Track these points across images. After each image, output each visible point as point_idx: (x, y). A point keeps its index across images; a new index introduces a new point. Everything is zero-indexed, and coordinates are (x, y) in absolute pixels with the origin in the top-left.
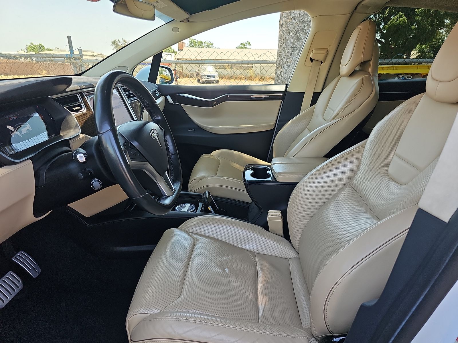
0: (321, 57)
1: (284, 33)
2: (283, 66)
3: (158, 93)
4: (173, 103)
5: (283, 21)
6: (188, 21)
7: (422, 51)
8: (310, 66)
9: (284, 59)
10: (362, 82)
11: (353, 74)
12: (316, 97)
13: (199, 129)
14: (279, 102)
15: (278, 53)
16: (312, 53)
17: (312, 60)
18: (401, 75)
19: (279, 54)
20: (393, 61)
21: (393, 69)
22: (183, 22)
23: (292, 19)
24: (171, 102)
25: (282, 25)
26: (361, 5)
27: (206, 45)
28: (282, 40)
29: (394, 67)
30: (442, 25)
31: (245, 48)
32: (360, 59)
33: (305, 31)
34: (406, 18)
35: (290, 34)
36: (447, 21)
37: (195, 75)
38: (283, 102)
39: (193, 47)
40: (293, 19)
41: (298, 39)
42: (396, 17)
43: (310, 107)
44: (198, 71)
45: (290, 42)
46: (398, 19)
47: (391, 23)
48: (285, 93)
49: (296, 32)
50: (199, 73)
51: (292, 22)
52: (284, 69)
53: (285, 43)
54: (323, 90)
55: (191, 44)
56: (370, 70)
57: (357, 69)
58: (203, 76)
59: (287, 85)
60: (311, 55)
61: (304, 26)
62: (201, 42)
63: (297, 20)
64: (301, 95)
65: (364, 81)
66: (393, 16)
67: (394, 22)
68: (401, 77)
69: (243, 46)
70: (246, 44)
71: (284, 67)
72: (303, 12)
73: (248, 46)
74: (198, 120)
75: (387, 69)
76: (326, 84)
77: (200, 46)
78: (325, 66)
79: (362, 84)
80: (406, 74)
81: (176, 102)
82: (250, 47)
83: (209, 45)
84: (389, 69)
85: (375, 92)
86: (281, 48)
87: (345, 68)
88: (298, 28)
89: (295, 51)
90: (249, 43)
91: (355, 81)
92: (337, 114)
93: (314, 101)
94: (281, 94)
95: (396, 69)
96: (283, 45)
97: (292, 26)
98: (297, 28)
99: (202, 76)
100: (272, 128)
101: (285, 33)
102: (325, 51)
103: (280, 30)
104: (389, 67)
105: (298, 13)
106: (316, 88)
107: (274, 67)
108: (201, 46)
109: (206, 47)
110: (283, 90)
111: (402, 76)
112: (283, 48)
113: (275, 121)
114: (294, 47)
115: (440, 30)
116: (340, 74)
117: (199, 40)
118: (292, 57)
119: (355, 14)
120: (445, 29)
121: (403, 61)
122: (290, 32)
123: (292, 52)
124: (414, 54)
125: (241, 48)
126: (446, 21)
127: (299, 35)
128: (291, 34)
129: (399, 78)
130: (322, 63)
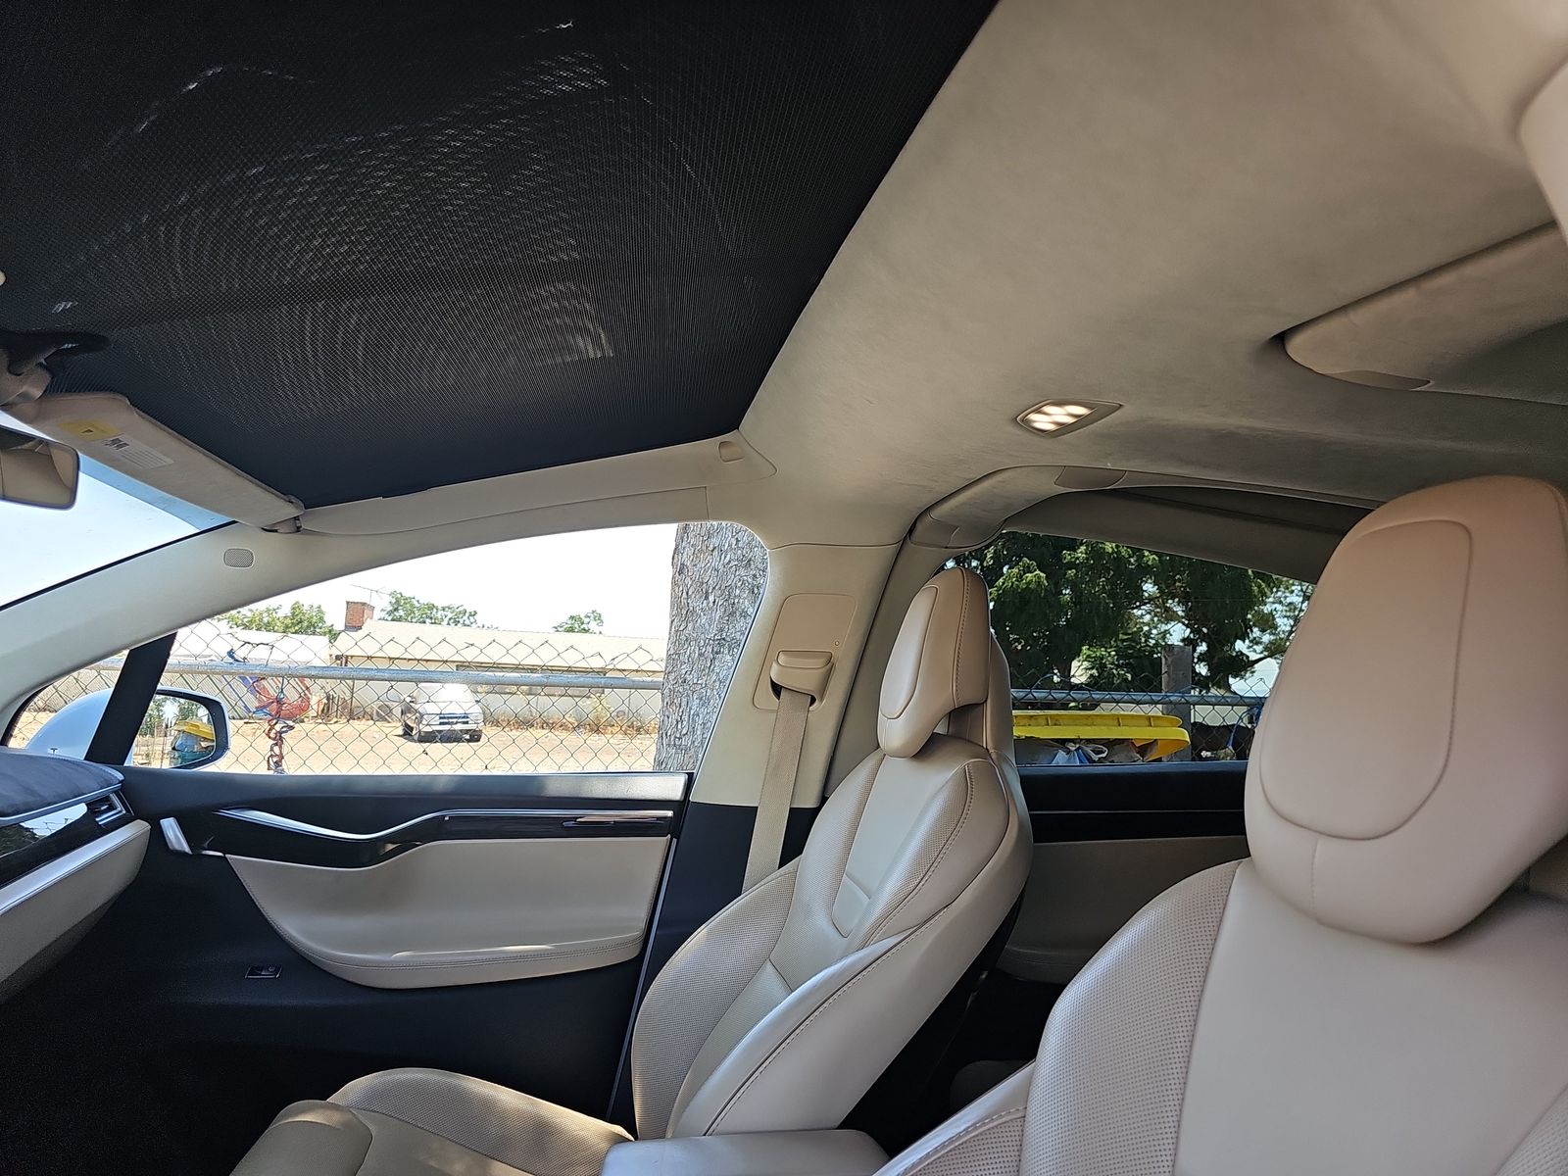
0: (808, 682)
1: (687, 593)
2: (684, 700)
3: (120, 807)
4: (187, 849)
5: (685, 556)
6: (298, 528)
7: (1098, 664)
8: (772, 711)
9: (689, 678)
10: (965, 784)
11: (927, 749)
12: (800, 825)
13: (300, 965)
14: (659, 844)
15: (669, 656)
16: (775, 665)
17: (777, 689)
18: (1075, 743)
19: (672, 658)
20: (1035, 694)
21: (1044, 722)
22: (276, 531)
23: (712, 551)
24: (177, 847)
25: (681, 570)
26: (927, 519)
27: (450, 616)
28: (682, 612)
29: (1046, 717)
30: (1138, 597)
31: (586, 631)
32: (947, 697)
33: (756, 591)
34: (1042, 575)
35: (707, 598)
36: (1149, 588)
37: (397, 711)
38: (675, 840)
39: (399, 619)
40: (716, 553)
41: (732, 613)
42: (1015, 570)
43: (779, 868)
44: (408, 699)
45: (709, 622)
46: (1021, 577)
47: (1003, 583)
48: (682, 806)
49: (728, 593)
50: (412, 704)
51: (715, 560)
52: (691, 709)
53: (690, 625)
54: (824, 800)
55: (396, 610)
56: (987, 738)
57: (940, 730)
58: (425, 717)
59: (691, 776)
60: (775, 673)
61: (755, 576)
62: (431, 607)
63: (729, 556)
64: (745, 817)
65: (970, 778)
66: (1007, 567)
67: (1013, 583)
68: (1074, 749)
69: (576, 625)
70: (586, 620)
71: (690, 705)
72: (748, 534)
73: (593, 626)
74: (296, 926)
75: (1026, 722)
76: (833, 781)
77: (428, 621)
78: (826, 712)
79: (965, 788)
80: (1089, 741)
81: (206, 845)
82: (601, 629)
83: (460, 617)
84: (1032, 722)
85: (1016, 819)
86: (679, 640)
87: (897, 724)
88: (731, 580)
89: (726, 652)
90: (598, 618)
91: (938, 781)
92: (886, 916)
93: (794, 845)
94: (670, 813)
95: (1055, 725)
96: (686, 632)
97: (715, 573)
98: (730, 582)
99: (422, 716)
100: (631, 954)
101: (690, 593)
102: (820, 662)
103: (675, 583)
104: (1032, 716)
105: (733, 537)
106: (798, 788)
107: (655, 699)
108: (431, 618)
109: (449, 624)
110: (676, 794)
111: (1078, 746)
112: (687, 640)
113: (643, 925)
114: (724, 639)
115: (1135, 611)
116: (878, 746)
117: (424, 600)
118: (717, 670)
119: (910, 546)
120: (1147, 607)
121: (1064, 695)
122: (707, 592)
123: (717, 653)
124: (1080, 672)
125: (571, 630)
126: (1144, 588)
127: (738, 602)
128: (711, 599)
129: (1068, 752)
130: (813, 700)
